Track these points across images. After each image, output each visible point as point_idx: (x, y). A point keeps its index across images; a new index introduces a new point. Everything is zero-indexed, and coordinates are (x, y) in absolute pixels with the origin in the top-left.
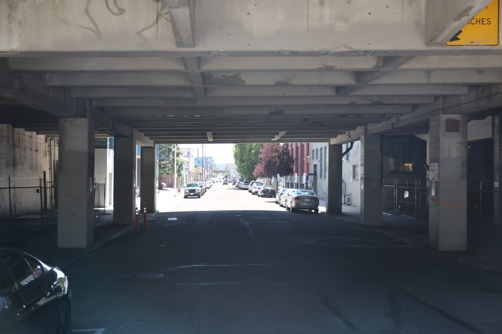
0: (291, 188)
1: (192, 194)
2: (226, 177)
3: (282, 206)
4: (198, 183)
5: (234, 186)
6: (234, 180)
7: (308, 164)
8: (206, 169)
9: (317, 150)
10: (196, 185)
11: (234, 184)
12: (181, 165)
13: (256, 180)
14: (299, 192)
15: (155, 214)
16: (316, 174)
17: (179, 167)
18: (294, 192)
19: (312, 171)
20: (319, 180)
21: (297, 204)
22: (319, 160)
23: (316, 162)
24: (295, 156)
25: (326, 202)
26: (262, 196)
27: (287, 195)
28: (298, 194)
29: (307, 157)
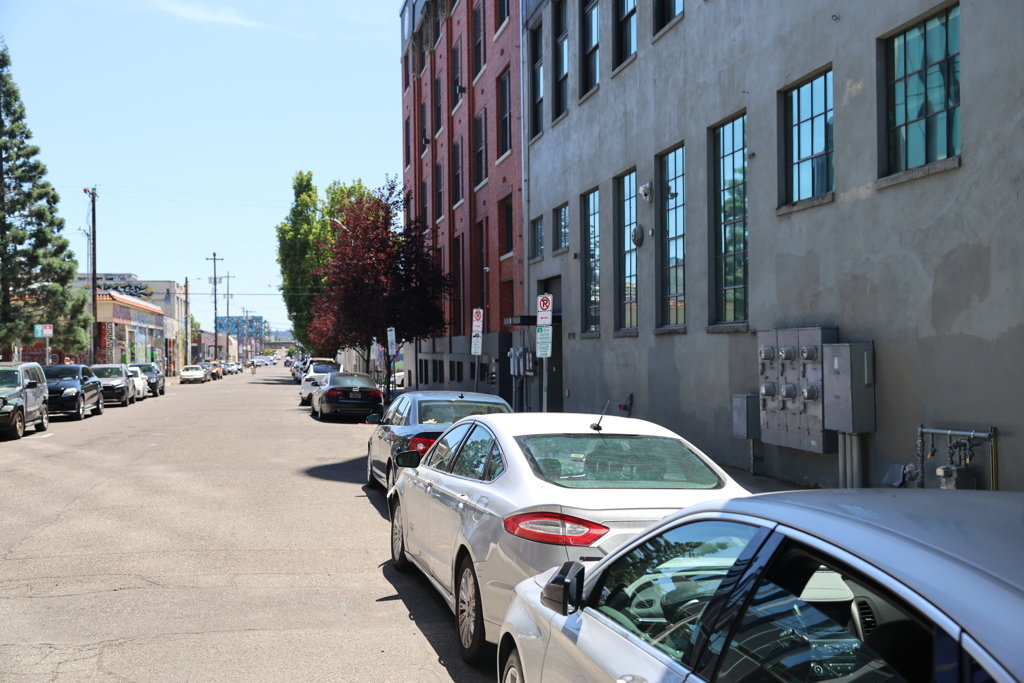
9: (558, 210)
19: (528, 309)
20: (574, 346)
22: (575, 249)
29: (503, 258)
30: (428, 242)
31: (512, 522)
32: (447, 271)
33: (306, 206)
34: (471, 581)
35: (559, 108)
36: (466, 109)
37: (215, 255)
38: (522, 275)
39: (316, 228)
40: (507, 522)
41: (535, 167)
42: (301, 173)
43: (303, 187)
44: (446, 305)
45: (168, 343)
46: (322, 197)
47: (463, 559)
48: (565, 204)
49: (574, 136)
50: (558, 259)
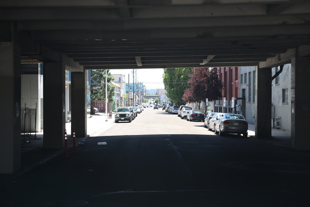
0: (220, 112)
1: (123, 119)
2: (156, 102)
3: (210, 130)
4: (129, 108)
5: (164, 110)
6: (164, 105)
7: (236, 89)
8: (137, 94)
9: (246, 74)
10: (127, 110)
11: (164, 109)
12: (113, 90)
13: (185, 105)
14: (228, 116)
15: (85, 138)
16: (245, 99)
17: (111, 92)
18: (223, 116)
19: (240, 95)
20: (247, 105)
21: (225, 128)
22: (248, 84)
23: (244, 86)
24: (223, 81)
25: (255, 126)
26: (191, 121)
27: (215, 119)
28: (226, 118)
29: (236, 81)
38: (239, 87)
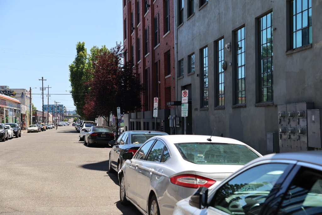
7: (168, 89)
9: (190, 56)
19: (177, 99)
20: (197, 114)
22: (197, 72)
29: (166, 77)
30: (134, 71)
31: (174, 179)
32: (142, 82)
33: (82, 56)
34: (156, 206)
35: (190, 12)
36: (150, 14)
37: (43, 78)
38: (175, 84)
39: (86, 66)
40: (171, 179)
41: (180, 38)
42: (80, 43)
43: (81, 48)
44: (142, 97)
45: (23, 116)
46: (89, 53)
47: (152, 197)
48: (193, 53)
49: (197, 24)
50: (190, 77)
